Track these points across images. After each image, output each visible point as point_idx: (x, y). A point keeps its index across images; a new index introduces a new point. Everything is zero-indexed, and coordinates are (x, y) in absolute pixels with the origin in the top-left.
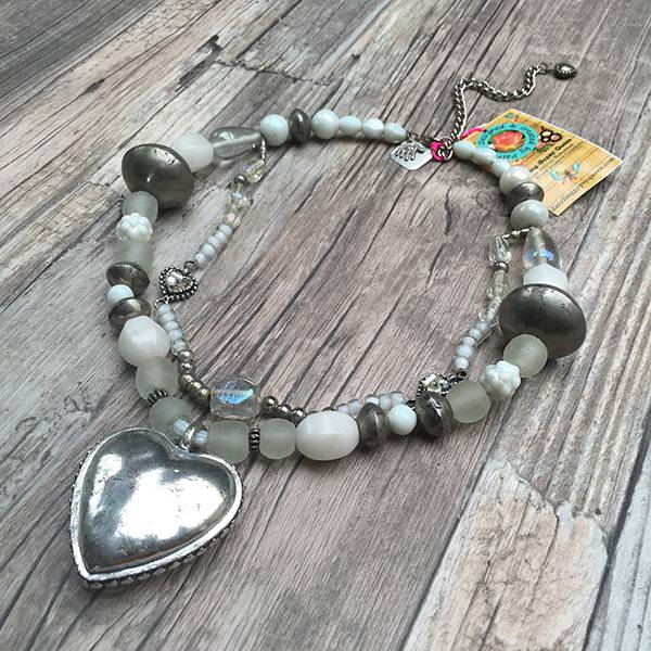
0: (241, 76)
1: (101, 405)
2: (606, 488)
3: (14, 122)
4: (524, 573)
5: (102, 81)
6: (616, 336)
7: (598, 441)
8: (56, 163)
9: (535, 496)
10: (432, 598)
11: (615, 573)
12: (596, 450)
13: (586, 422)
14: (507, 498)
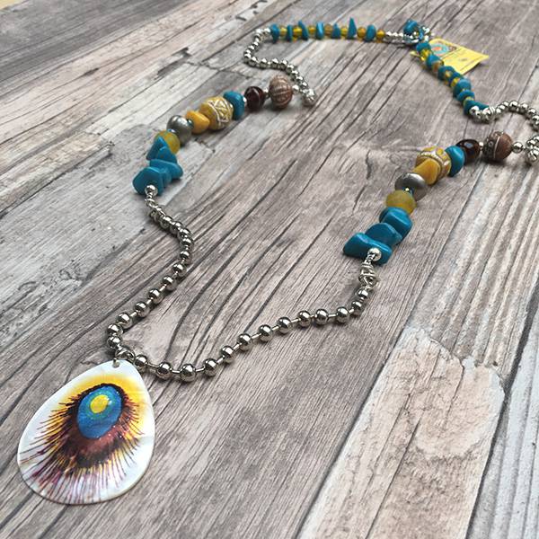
0: (206, 73)
1: (90, 276)
2: (501, 348)
3: (26, 90)
4: (438, 403)
5: (97, 69)
6: (502, 249)
7: (493, 317)
8: (58, 118)
9: (444, 352)
10: (363, 418)
11: (512, 406)
12: (491, 323)
13: (483, 305)
14: (422, 352)
